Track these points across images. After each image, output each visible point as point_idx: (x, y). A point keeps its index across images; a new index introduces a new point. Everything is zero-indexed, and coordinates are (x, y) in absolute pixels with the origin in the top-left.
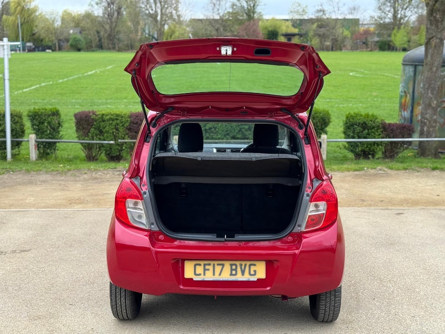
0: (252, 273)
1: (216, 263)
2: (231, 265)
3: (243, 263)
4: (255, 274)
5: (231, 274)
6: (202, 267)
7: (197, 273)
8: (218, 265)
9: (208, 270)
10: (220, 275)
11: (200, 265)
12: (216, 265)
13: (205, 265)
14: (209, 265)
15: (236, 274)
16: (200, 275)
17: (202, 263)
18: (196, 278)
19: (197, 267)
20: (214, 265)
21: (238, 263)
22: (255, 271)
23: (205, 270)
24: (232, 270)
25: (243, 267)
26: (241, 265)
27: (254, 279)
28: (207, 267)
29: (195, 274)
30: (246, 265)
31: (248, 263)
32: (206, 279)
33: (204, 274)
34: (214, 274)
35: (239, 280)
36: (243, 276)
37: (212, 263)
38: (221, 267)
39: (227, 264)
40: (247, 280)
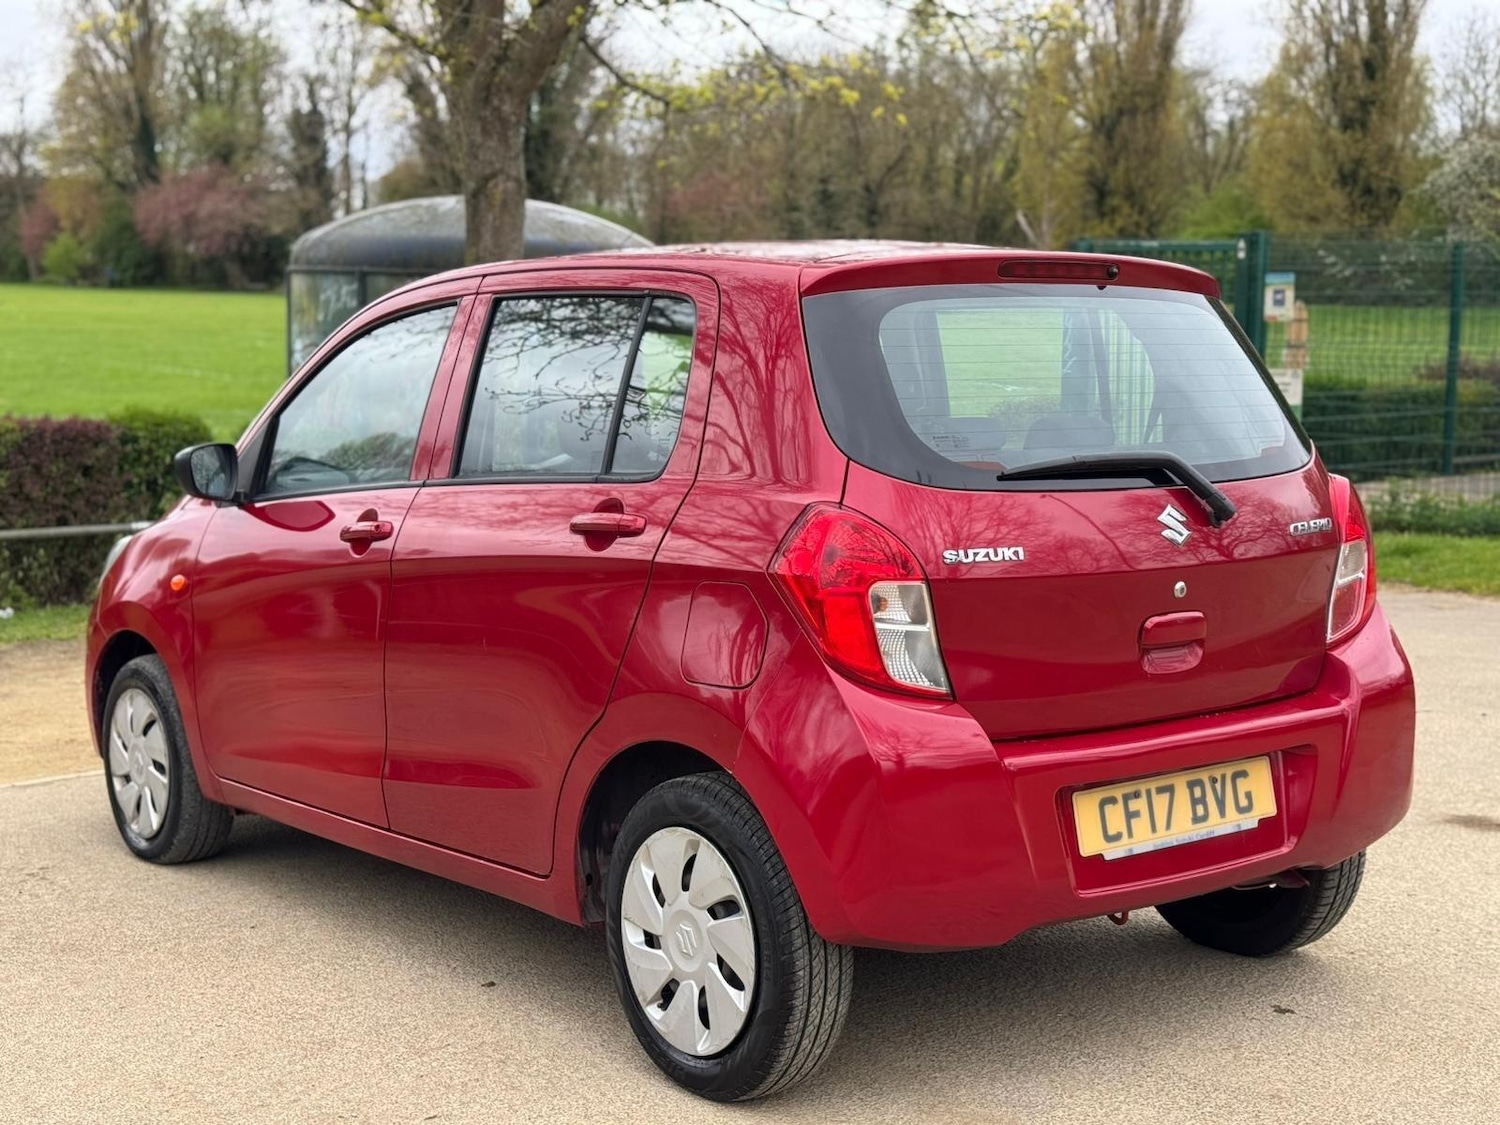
0: (1244, 802)
1: (1153, 784)
2: (1191, 785)
3: (1217, 773)
4: (1249, 808)
5: (1196, 820)
6: (1120, 805)
7: (1111, 832)
8: (1160, 790)
9: (1137, 814)
10: (1168, 826)
11: (1113, 800)
12: (1153, 792)
13: (1126, 798)
14: (1137, 795)
15: (1205, 818)
16: (1118, 837)
17: (1118, 792)
18: (1113, 852)
19: (1108, 808)
20: (1149, 792)
21: (1204, 775)
22: (1249, 795)
23: (1130, 815)
24: (1195, 802)
25: (1218, 786)
26: (1214, 781)
27: (1250, 822)
28: (1134, 805)
29: (1109, 838)
30: (1224, 777)
31: (1229, 771)
32: (1138, 850)
33: (1130, 835)
34: (1154, 829)
35: (1216, 834)
36: (1223, 820)
37: (1142, 786)
38: (1166, 796)
39: (1180, 782)
40: (1236, 830)
